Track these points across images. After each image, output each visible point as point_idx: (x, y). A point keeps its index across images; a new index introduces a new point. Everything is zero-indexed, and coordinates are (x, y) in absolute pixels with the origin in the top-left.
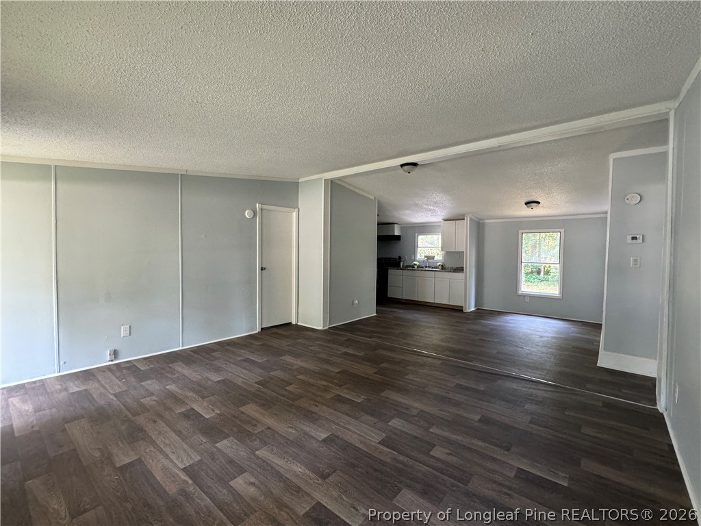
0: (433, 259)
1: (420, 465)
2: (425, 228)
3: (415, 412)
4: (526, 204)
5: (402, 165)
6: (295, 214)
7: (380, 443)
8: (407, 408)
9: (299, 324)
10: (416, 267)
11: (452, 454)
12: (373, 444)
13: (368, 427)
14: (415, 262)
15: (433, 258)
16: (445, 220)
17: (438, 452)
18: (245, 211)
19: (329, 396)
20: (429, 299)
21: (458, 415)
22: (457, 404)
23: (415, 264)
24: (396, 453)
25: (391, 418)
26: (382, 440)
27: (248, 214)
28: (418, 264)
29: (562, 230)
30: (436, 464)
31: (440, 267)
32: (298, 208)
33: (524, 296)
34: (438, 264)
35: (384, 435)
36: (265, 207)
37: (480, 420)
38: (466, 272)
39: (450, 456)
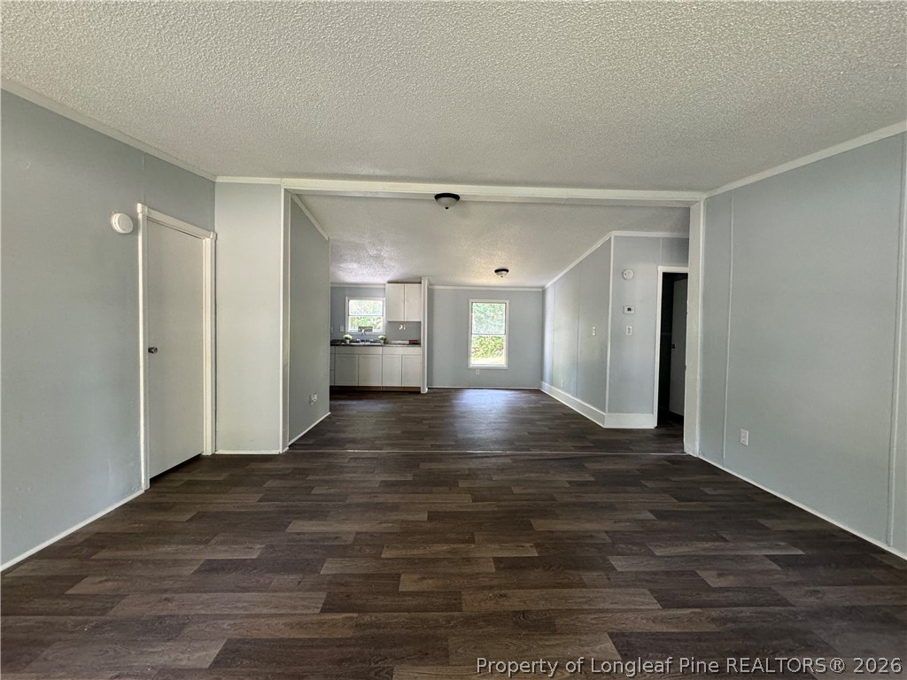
0: (371, 331)
1: (396, 614)
2: (359, 291)
3: (351, 539)
4: (496, 271)
5: (438, 197)
6: (207, 243)
7: (324, 611)
8: (337, 538)
9: (220, 452)
10: (348, 341)
11: (424, 578)
12: (315, 618)
13: (287, 594)
14: (347, 336)
15: (370, 329)
16: (389, 282)
17: (408, 583)
18: (110, 215)
19: (187, 571)
20: (375, 383)
21: (403, 521)
22: (395, 508)
23: (347, 338)
24: (355, 615)
25: (322, 562)
26: (324, 604)
27: (116, 222)
28: (351, 337)
29: (507, 302)
30: (414, 603)
31: (382, 341)
32: (214, 232)
33: (474, 369)
34: (380, 337)
35: (323, 595)
36: (157, 215)
37: (430, 519)
38: (424, 346)
39: (425, 581)
